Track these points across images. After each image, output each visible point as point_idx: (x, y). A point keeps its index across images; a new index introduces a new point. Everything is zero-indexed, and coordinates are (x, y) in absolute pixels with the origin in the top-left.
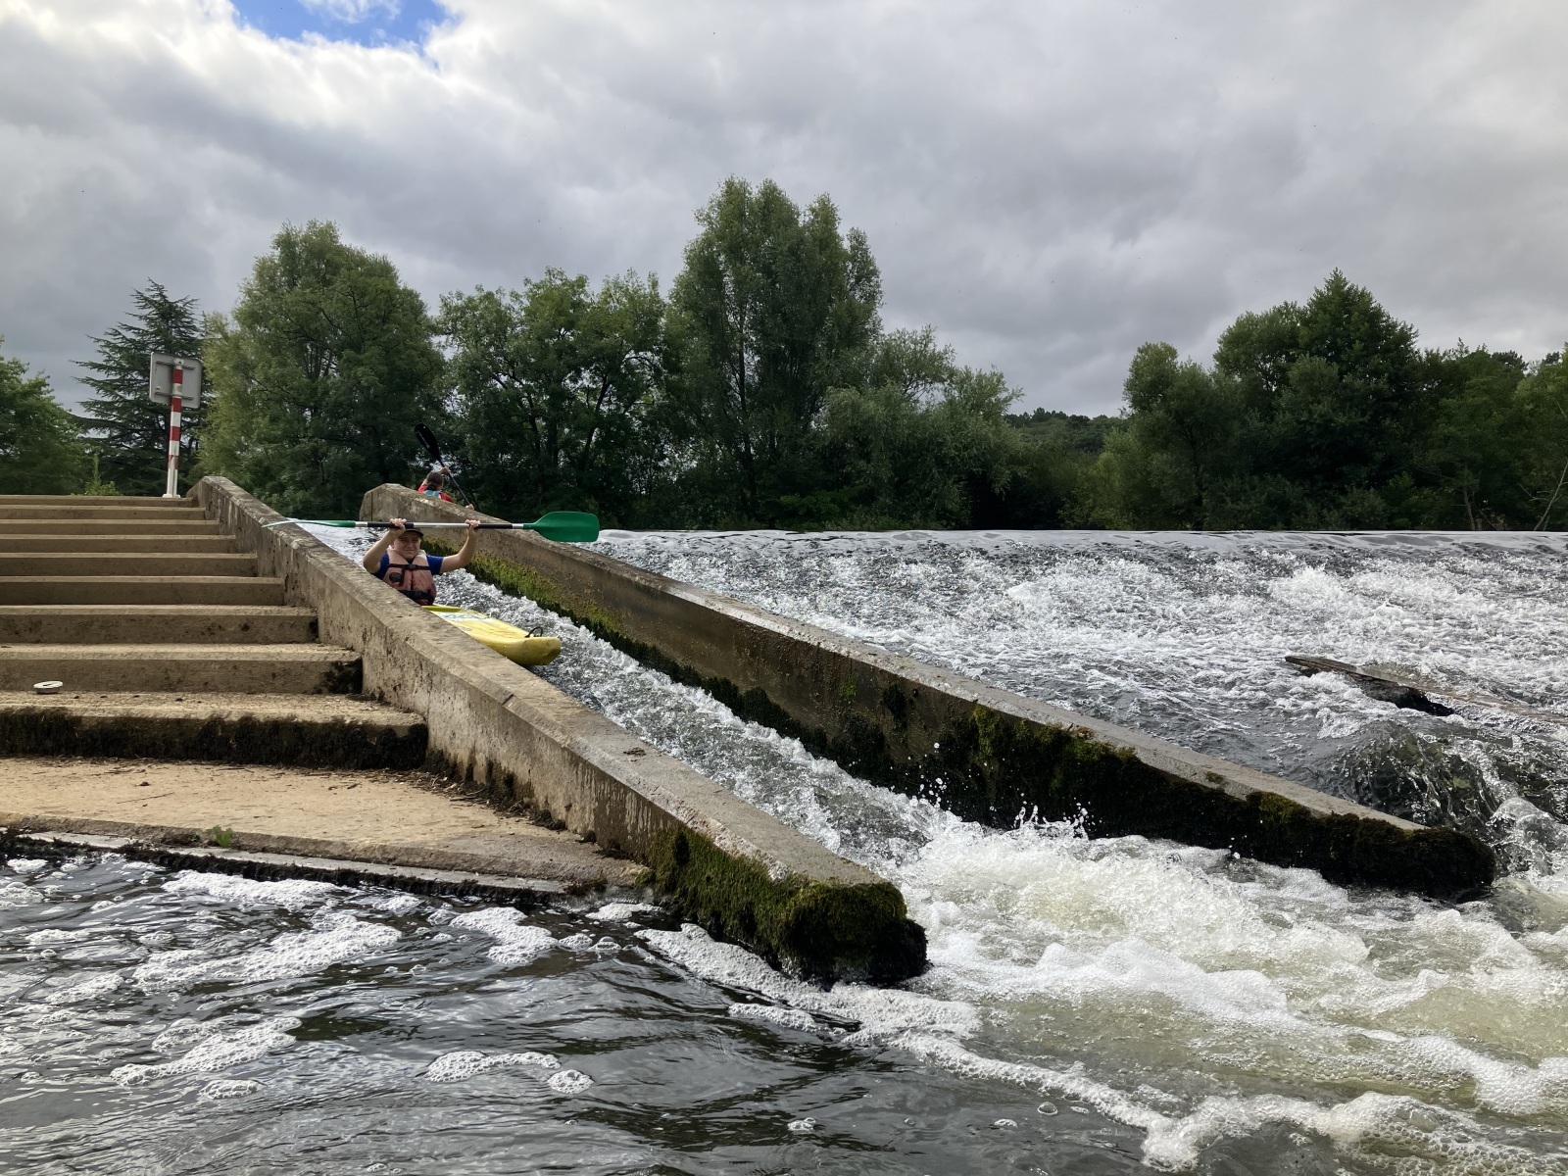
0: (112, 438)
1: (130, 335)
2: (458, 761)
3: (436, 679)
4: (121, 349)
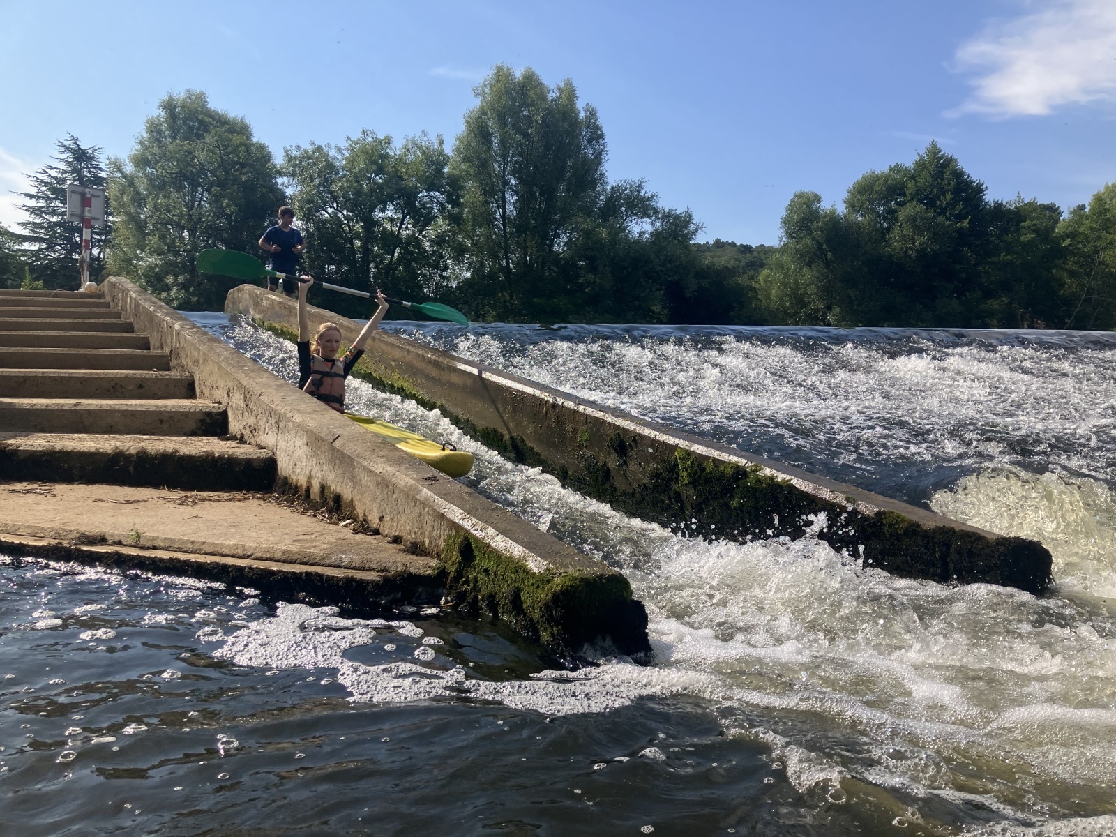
0: (40, 250)
1: (53, 173)
2: (299, 484)
3: (281, 425)
4: (46, 184)
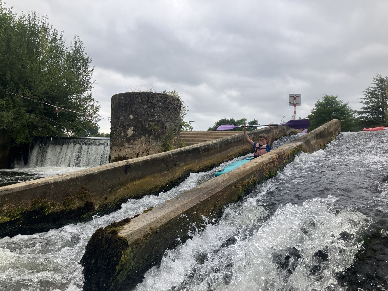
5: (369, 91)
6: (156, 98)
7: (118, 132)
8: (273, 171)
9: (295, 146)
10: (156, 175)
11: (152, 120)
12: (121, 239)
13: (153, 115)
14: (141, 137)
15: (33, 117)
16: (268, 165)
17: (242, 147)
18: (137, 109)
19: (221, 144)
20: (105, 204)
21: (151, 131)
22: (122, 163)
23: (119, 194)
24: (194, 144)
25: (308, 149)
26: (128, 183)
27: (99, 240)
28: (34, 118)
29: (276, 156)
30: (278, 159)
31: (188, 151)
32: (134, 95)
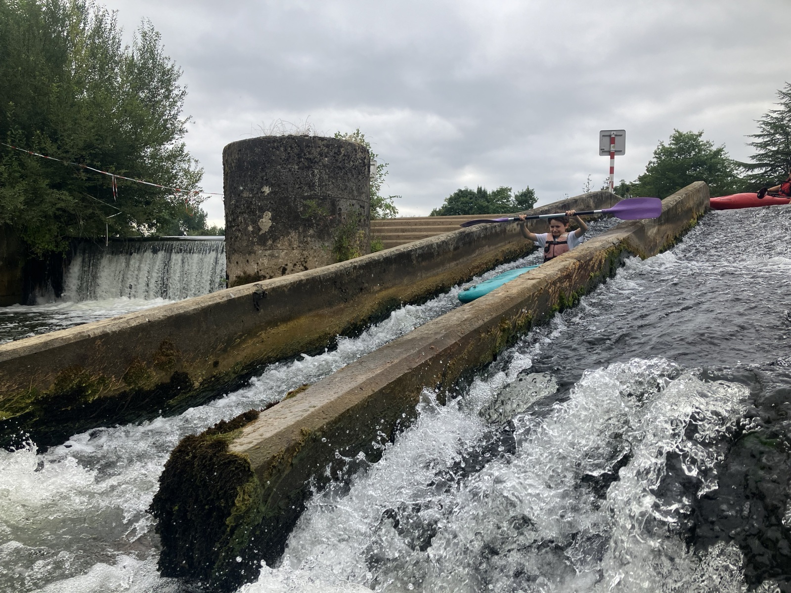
0: (766, 172)
1: (775, 115)
4: (770, 124)
5: (768, 120)
6: (316, 148)
7: (241, 222)
8: (569, 297)
9: (615, 241)
10: (321, 312)
11: (311, 195)
12: (234, 459)
13: (311, 186)
14: (290, 233)
15: (63, 197)
16: (558, 285)
17: (501, 246)
18: (278, 174)
19: (457, 243)
20: (214, 376)
21: (309, 220)
22: (247, 289)
23: (244, 354)
24: (400, 244)
25: (642, 247)
26: (262, 330)
27: (188, 461)
28: (67, 199)
29: (574, 264)
30: (578, 269)
31: (388, 260)
32: (269, 142)
